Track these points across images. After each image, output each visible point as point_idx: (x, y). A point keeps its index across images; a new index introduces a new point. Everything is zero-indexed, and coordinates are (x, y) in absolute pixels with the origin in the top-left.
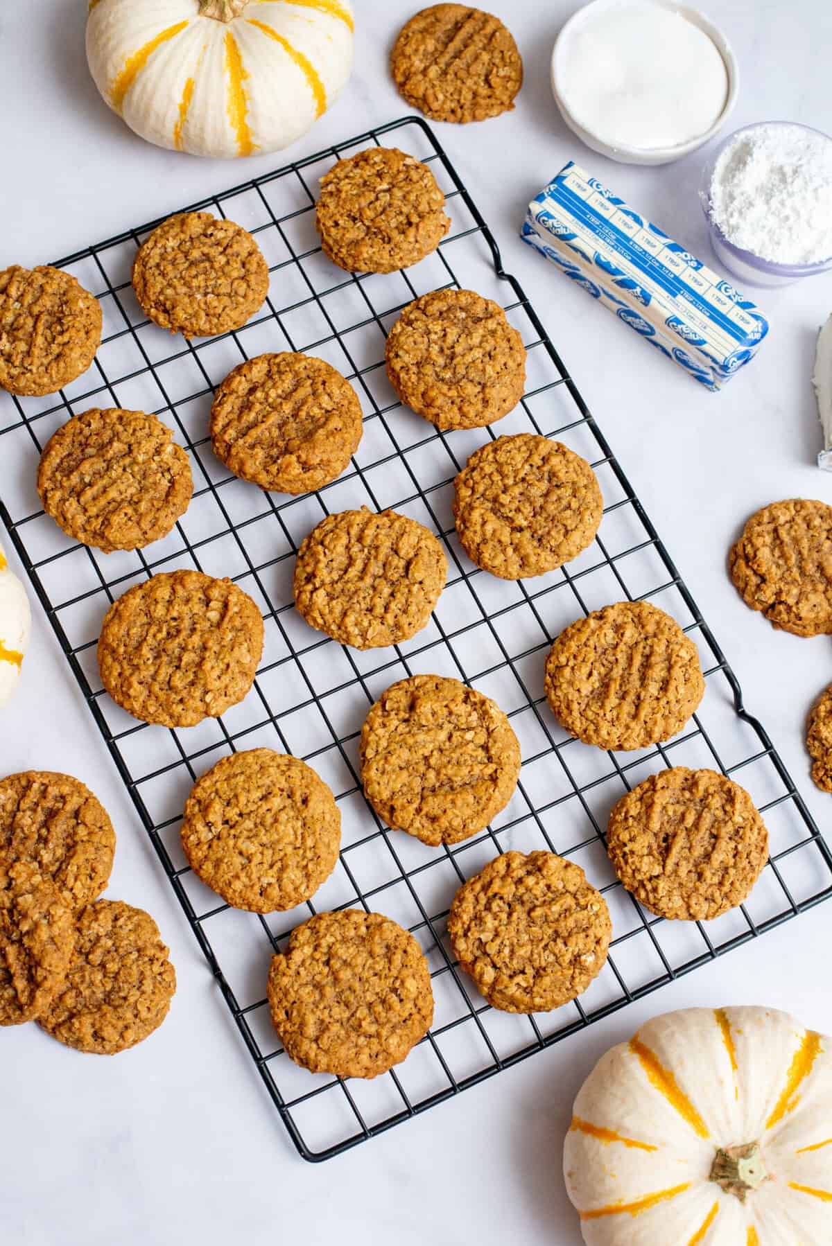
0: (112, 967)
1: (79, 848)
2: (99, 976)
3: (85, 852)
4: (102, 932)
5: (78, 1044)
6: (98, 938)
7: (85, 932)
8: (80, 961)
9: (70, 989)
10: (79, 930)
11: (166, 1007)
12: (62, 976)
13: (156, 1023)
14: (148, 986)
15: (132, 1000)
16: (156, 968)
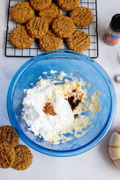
0: (22, 156)
1: (13, 137)
2: (20, 158)
3: (14, 138)
4: (19, 150)
5: (19, 169)
6: (19, 152)
7: (17, 151)
8: (17, 156)
9: (16, 161)
10: (16, 151)
11: (32, 161)
12: (14, 159)
13: (31, 164)
14: (28, 158)
15: (26, 161)
16: (29, 155)
